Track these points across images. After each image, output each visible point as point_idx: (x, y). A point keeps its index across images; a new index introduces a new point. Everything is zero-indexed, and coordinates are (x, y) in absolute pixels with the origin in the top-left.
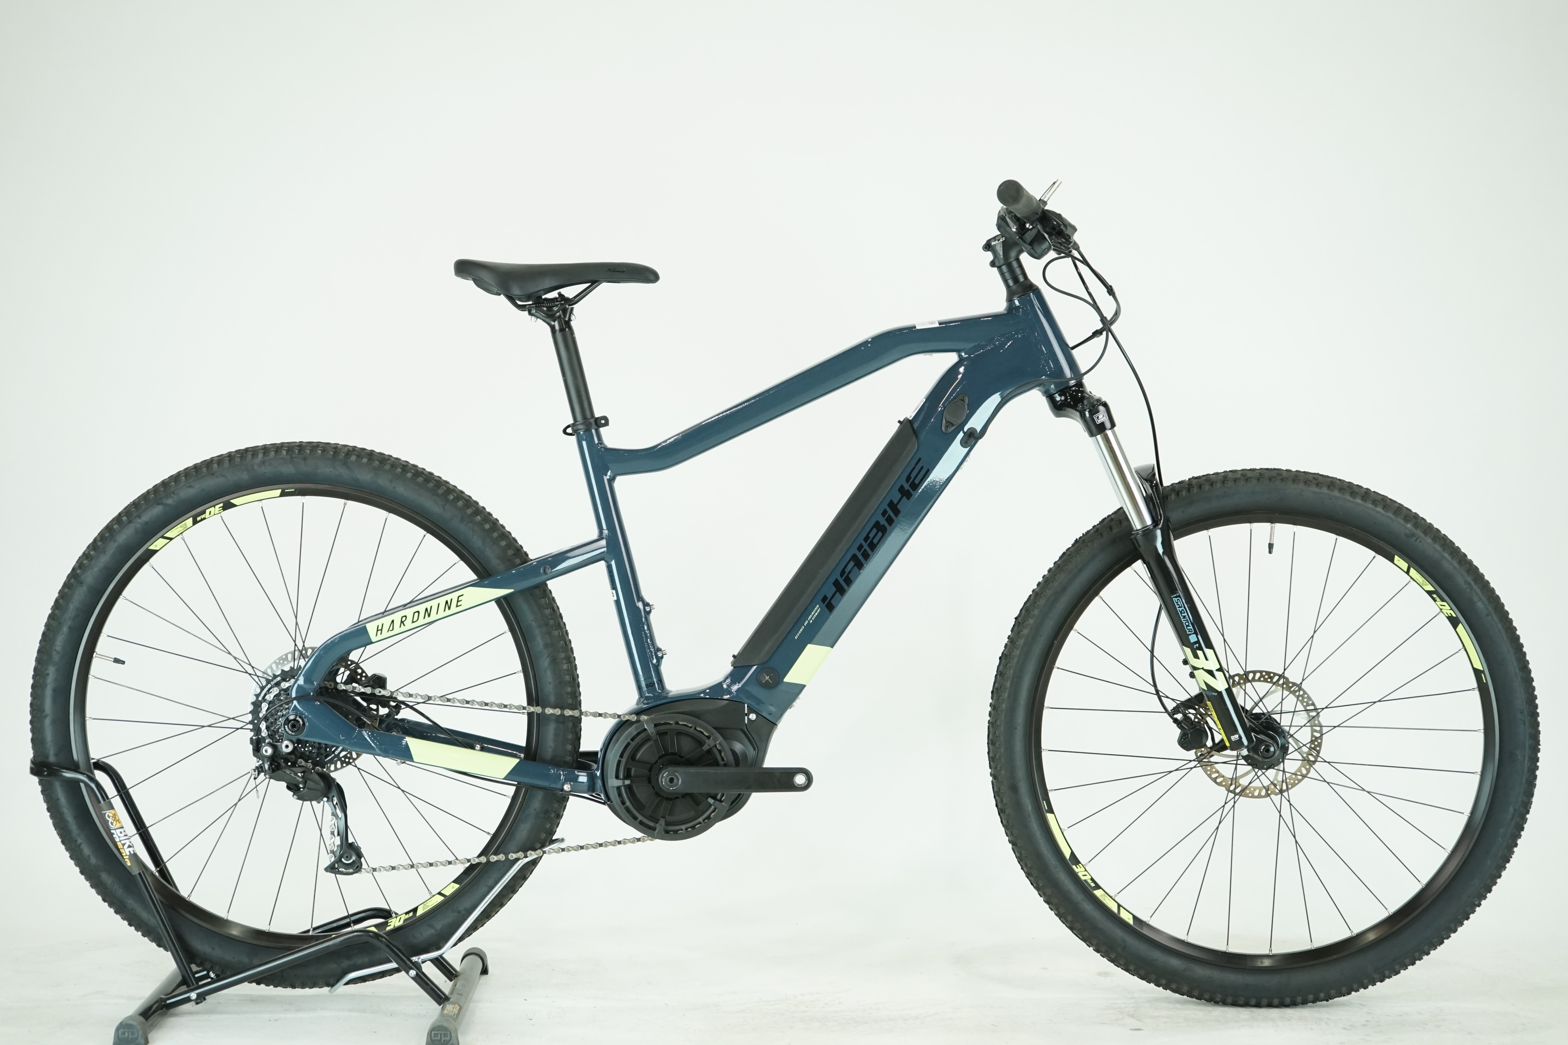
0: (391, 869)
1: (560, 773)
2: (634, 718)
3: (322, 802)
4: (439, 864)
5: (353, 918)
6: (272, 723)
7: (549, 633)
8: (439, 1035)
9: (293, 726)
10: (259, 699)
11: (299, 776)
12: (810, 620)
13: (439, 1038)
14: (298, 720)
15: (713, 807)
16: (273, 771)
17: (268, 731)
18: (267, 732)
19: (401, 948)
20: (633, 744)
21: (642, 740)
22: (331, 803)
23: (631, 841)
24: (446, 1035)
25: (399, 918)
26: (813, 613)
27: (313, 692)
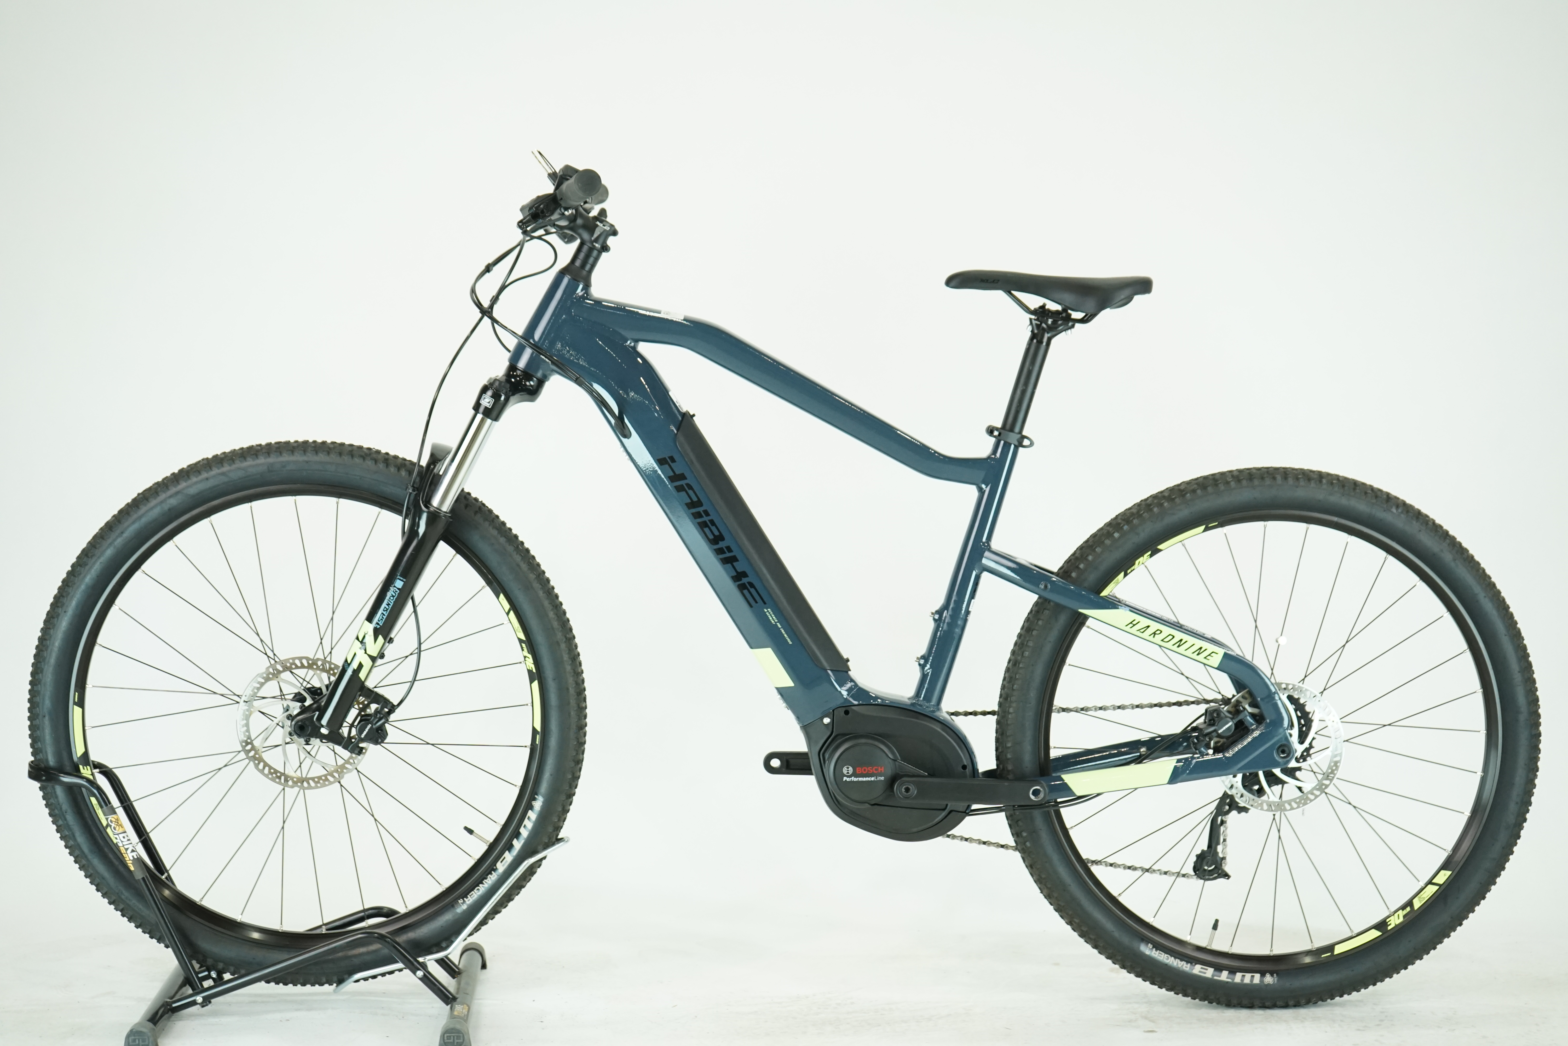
8: (452, 1037)
13: (452, 1041)
24: (458, 1038)
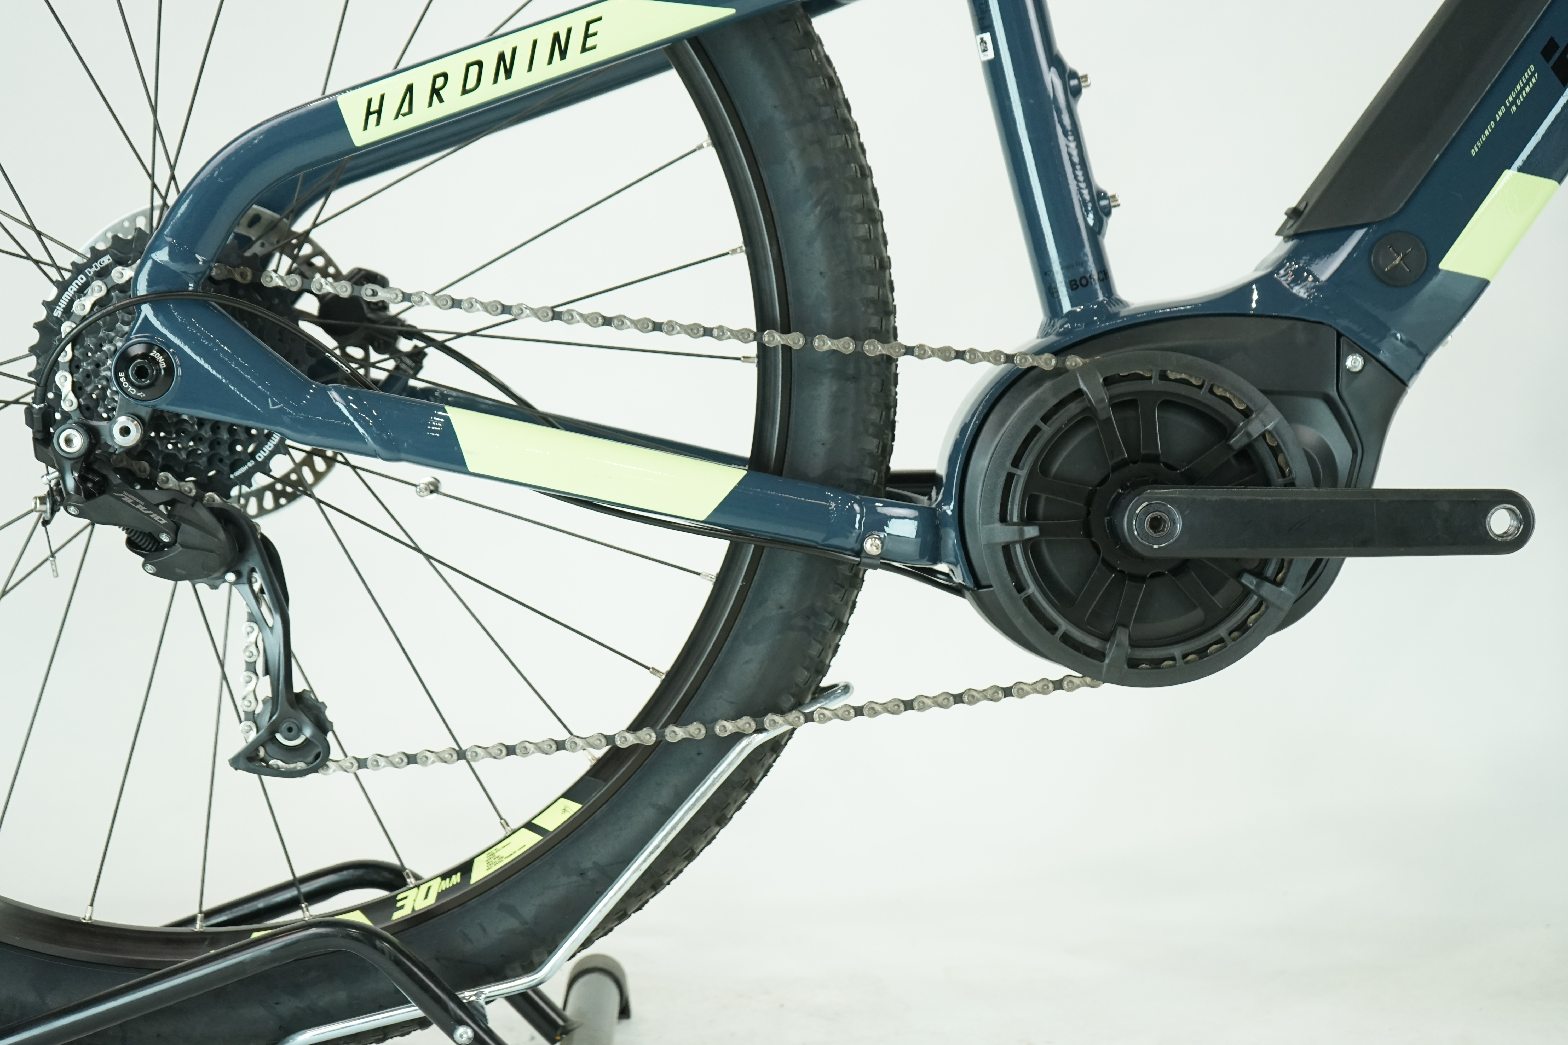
0: (406, 760)
1: (852, 507)
2: (1048, 362)
3: (225, 587)
4: (531, 748)
5: (306, 888)
6: (88, 376)
7: (820, 142)
9: (141, 373)
10: (55, 314)
11: (160, 513)
12: (1511, 105)
14: (153, 358)
15: (1255, 597)
16: (89, 496)
17: (77, 397)
18: (75, 401)
19: (432, 966)
20: (1047, 430)
21: (1069, 421)
22: (246, 587)
23: (1039, 687)
25: (424, 888)
26: (1518, 87)
27: (195, 283)
